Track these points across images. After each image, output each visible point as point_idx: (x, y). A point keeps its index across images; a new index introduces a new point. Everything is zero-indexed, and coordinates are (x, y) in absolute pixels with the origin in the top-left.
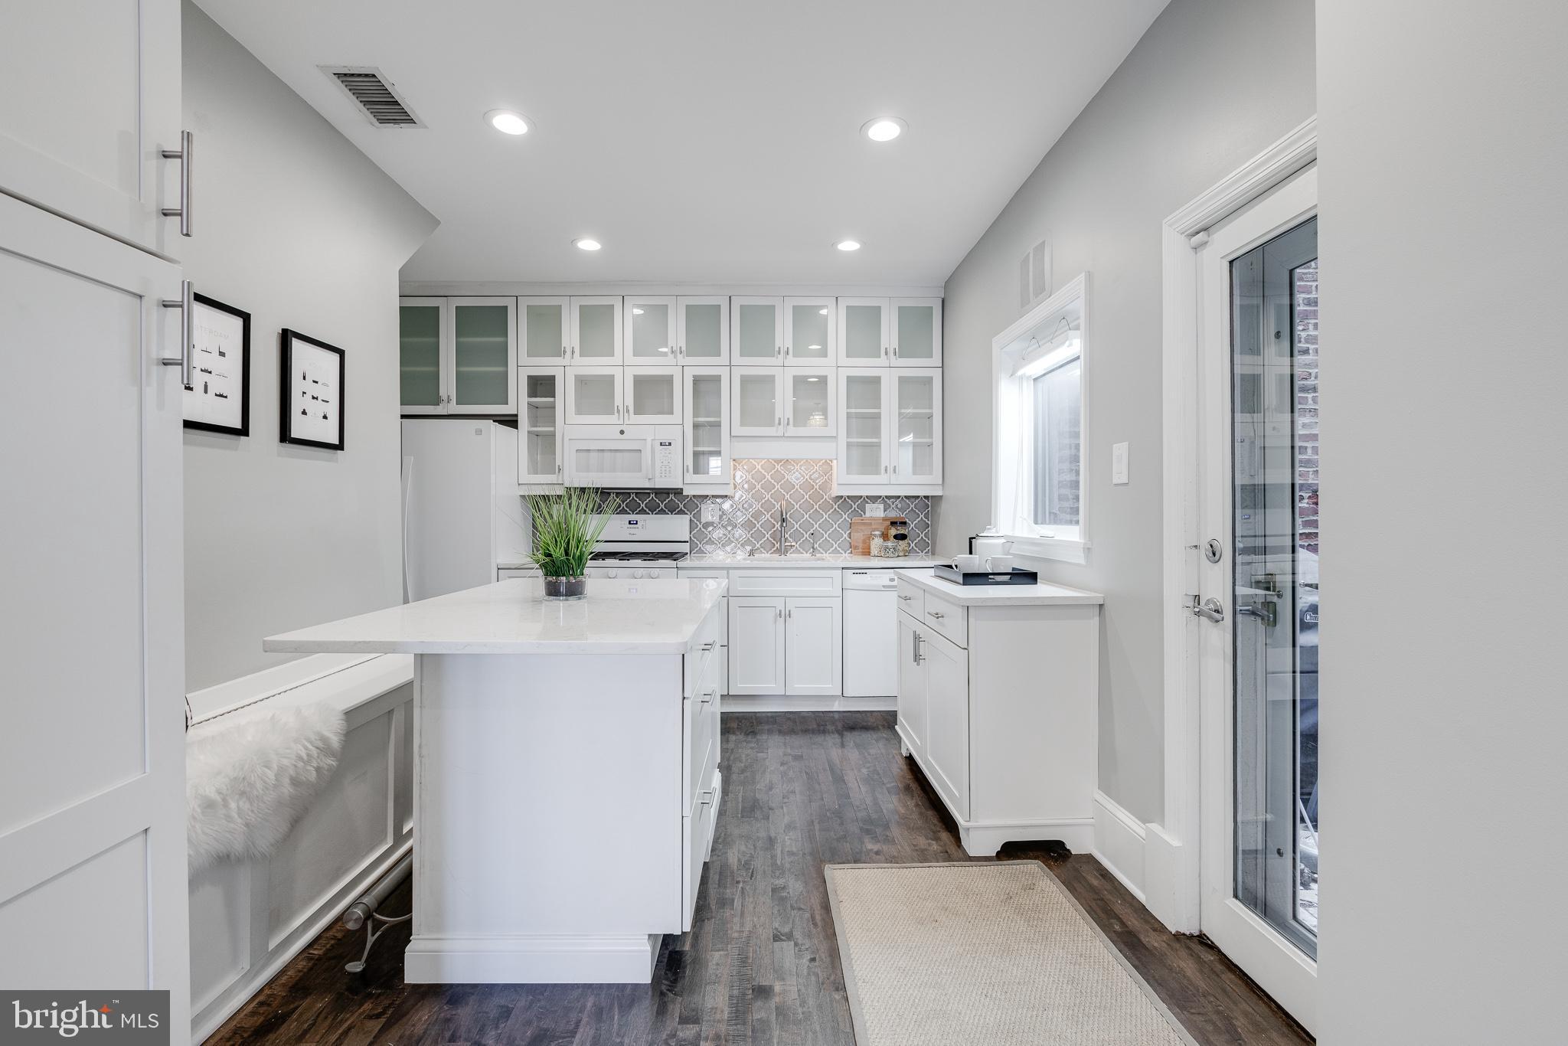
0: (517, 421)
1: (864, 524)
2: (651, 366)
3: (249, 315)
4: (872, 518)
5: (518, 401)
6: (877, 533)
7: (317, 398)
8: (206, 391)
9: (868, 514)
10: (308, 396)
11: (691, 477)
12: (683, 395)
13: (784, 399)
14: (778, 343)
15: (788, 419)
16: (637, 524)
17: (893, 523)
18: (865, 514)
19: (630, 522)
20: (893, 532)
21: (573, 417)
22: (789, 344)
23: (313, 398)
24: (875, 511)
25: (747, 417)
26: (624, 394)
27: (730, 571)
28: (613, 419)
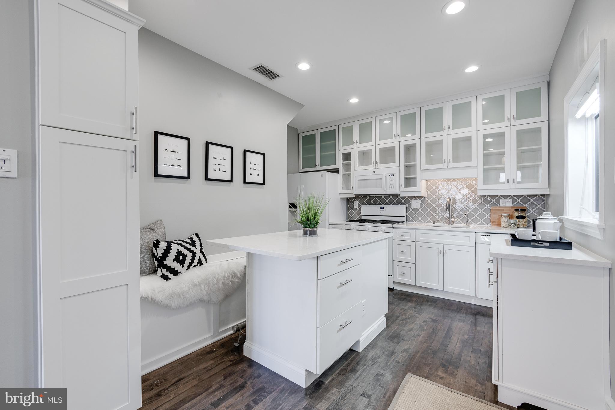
0: (339, 171)
1: (499, 210)
2: (387, 143)
3: (233, 147)
4: (504, 207)
5: (339, 163)
6: (505, 215)
7: (255, 169)
8: (220, 170)
9: (502, 205)
10: (252, 169)
11: (403, 189)
12: (400, 155)
13: (447, 151)
14: (444, 124)
15: (449, 159)
16: (383, 209)
17: (516, 210)
18: (500, 204)
19: (381, 208)
20: (516, 214)
21: (357, 168)
22: (450, 123)
23: (254, 169)
24: (508, 203)
25: (430, 161)
26: (376, 156)
27: (416, 230)
28: (372, 167)
